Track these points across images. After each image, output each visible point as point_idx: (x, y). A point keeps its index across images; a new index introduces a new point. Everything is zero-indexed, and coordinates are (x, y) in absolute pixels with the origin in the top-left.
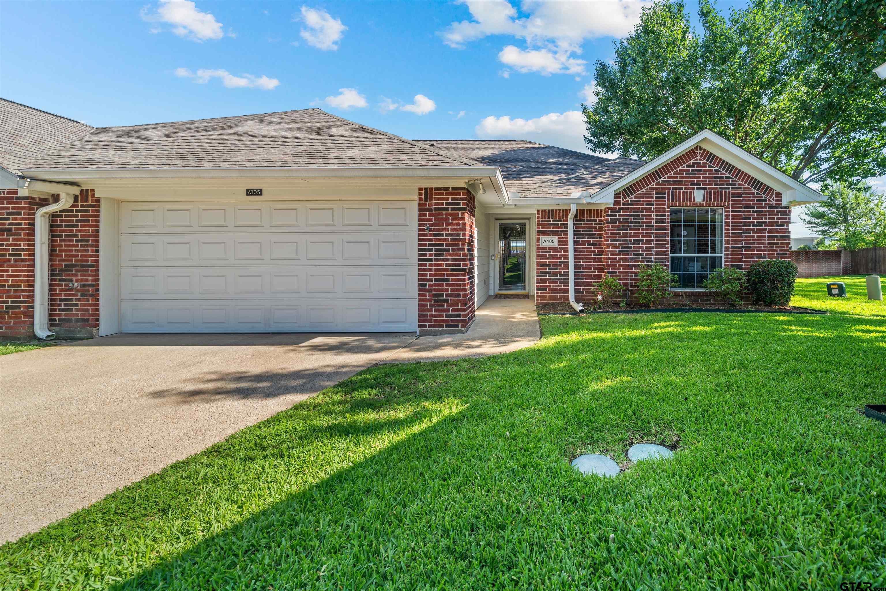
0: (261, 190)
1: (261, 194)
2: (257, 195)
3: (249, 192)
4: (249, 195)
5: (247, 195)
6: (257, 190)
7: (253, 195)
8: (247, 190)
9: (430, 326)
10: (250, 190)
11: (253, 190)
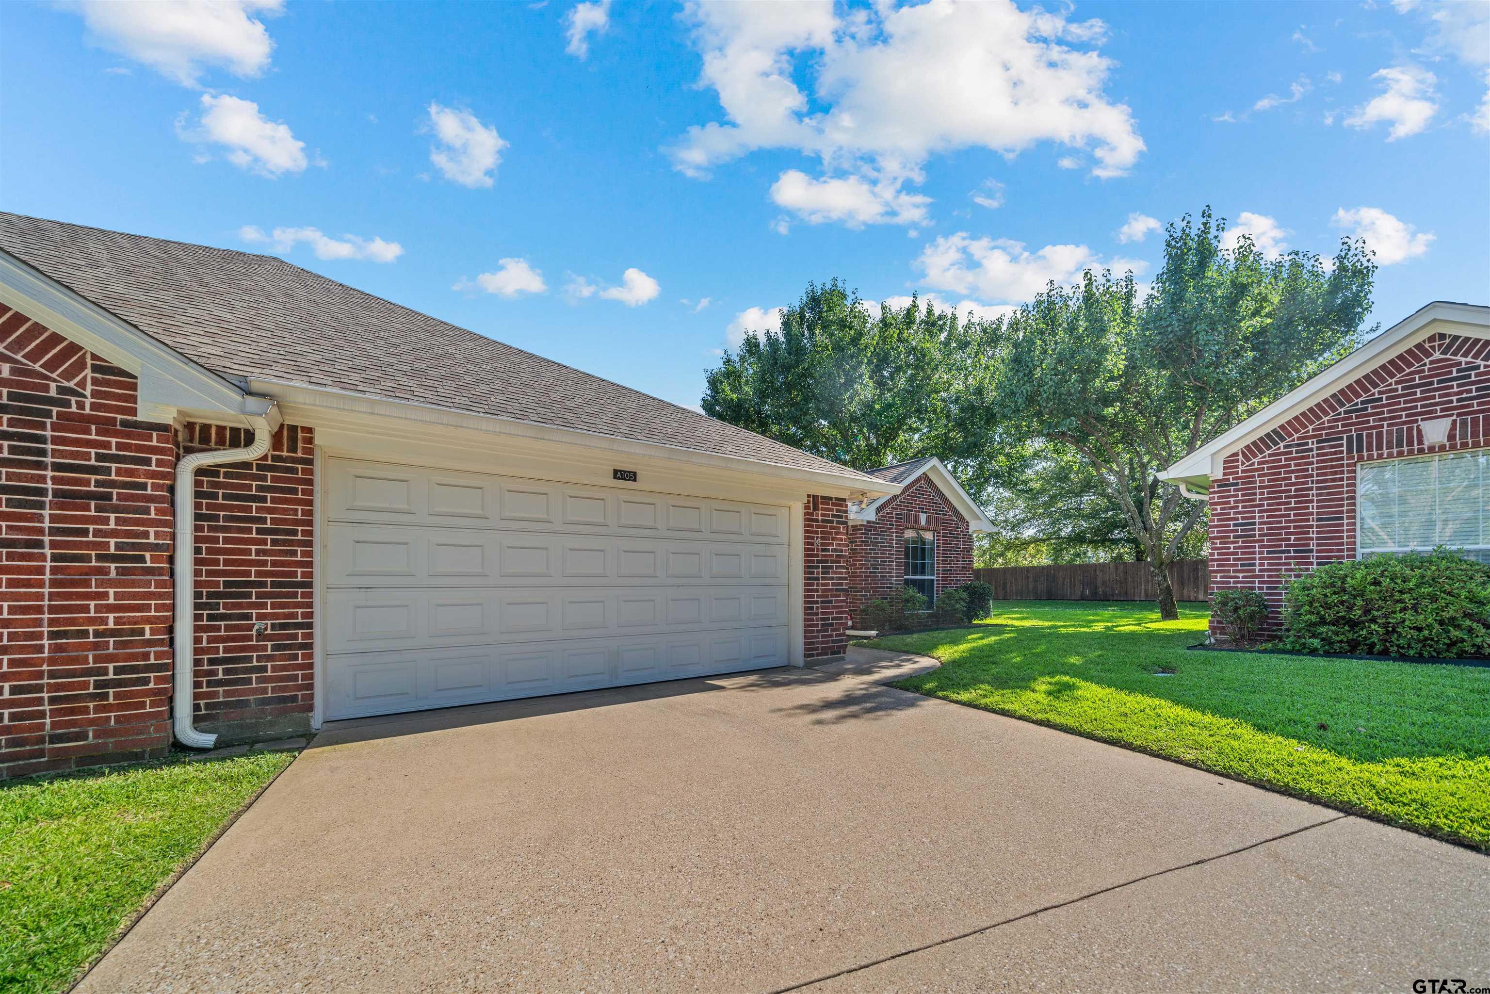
0: (635, 474)
1: (635, 480)
2: (629, 480)
3: (619, 475)
4: (619, 478)
5: (615, 478)
6: (630, 472)
7: (625, 479)
8: (616, 472)
9: (818, 655)
10: (621, 471)
11: (625, 472)
